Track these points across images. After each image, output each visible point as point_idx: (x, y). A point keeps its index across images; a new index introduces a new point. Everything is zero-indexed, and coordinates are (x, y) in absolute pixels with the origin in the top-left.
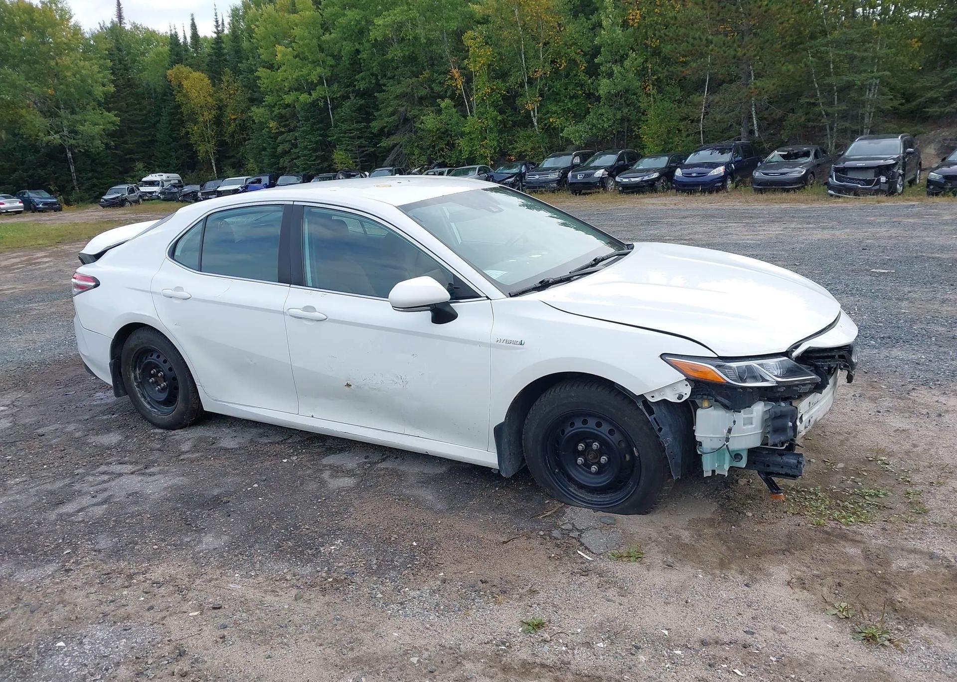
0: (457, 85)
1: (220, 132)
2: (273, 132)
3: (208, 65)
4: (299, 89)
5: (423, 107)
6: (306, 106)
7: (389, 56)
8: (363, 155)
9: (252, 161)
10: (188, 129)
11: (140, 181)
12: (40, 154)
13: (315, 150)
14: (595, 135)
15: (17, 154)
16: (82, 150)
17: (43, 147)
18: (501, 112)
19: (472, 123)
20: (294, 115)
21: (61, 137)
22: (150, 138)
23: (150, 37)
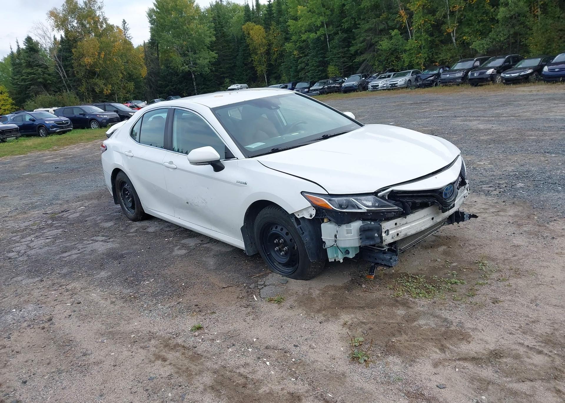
0: (403, 20)
1: (269, 58)
2: (296, 57)
3: (264, 21)
4: (310, 31)
5: (381, 36)
6: (314, 40)
7: (362, 6)
8: (345, 67)
9: (284, 75)
10: (252, 58)
11: (227, 89)
12: (179, 77)
13: (318, 67)
14: (494, 46)
15: (169, 77)
16: (199, 73)
17: (181, 73)
18: (431, 35)
19: (412, 43)
20: (307, 46)
21: (189, 67)
22: (233, 64)
23: (236, 8)
